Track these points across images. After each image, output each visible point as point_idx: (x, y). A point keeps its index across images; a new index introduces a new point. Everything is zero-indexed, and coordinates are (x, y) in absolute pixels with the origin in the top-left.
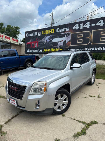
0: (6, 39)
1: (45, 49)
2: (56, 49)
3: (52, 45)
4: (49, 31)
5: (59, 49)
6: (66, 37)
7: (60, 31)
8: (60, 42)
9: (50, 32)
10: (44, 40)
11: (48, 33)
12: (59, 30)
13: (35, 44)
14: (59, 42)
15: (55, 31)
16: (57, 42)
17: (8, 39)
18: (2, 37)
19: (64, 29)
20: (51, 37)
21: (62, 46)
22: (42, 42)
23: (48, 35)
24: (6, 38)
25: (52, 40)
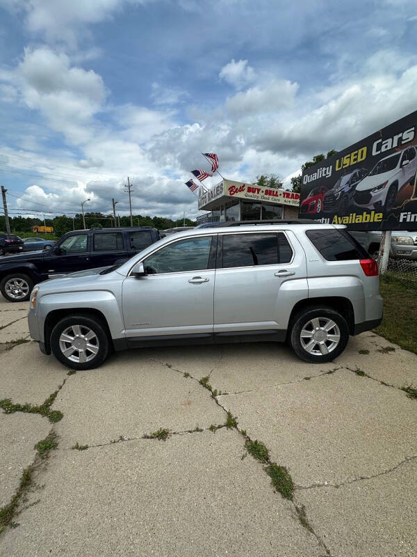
0: (267, 196)
1: (336, 217)
2: (365, 213)
3: (355, 203)
4: (353, 158)
5: (373, 212)
6: (401, 166)
7: (383, 149)
8: (380, 187)
9: (355, 160)
10: (337, 187)
11: (348, 165)
12: (379, 148)
13: (317, 203)
14: (375, 188)
15: (369, 152)
16: (370, 190)
17: (273, 195)
18: (258, 193)
19: (396, 138)
20: (355, 174)
21: (383, 204)
22: (332, 195)
23: (350, 169)
24: (266, 194)
25: (356, 185)
